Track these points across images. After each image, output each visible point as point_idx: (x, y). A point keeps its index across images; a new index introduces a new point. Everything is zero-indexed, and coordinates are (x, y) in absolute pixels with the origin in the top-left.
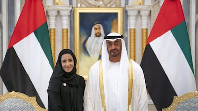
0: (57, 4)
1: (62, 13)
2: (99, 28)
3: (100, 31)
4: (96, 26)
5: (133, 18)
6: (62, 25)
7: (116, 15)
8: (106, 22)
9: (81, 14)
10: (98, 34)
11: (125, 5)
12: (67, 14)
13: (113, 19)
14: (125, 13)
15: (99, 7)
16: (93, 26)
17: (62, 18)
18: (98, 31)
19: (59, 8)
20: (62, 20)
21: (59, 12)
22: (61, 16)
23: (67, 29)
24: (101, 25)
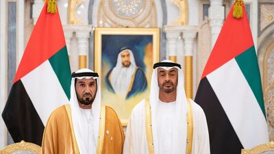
0: (73, 23)
1: (79, 35)
2: (128, 55)
3: (129, 59)
4: (124, 52)
5: (174, 42)
6: (78, 50)
7: (150, 38)
8: (136, 47)
9: (103, 36)
10: (126, 64)
11: (163, 25)
12: (86, 36)
13: (147, 43)
14: (163, 35)
15: (127, 27)
16: (119, 52)
17: (79, 42)
18: (126, 59)
19: (74, 28)
20: (78, 44)
21: (74, 33)
22: (77, 39)
23: (86, 57)
24: (130, 52)
